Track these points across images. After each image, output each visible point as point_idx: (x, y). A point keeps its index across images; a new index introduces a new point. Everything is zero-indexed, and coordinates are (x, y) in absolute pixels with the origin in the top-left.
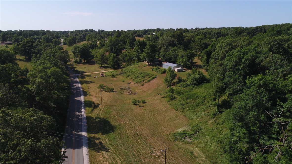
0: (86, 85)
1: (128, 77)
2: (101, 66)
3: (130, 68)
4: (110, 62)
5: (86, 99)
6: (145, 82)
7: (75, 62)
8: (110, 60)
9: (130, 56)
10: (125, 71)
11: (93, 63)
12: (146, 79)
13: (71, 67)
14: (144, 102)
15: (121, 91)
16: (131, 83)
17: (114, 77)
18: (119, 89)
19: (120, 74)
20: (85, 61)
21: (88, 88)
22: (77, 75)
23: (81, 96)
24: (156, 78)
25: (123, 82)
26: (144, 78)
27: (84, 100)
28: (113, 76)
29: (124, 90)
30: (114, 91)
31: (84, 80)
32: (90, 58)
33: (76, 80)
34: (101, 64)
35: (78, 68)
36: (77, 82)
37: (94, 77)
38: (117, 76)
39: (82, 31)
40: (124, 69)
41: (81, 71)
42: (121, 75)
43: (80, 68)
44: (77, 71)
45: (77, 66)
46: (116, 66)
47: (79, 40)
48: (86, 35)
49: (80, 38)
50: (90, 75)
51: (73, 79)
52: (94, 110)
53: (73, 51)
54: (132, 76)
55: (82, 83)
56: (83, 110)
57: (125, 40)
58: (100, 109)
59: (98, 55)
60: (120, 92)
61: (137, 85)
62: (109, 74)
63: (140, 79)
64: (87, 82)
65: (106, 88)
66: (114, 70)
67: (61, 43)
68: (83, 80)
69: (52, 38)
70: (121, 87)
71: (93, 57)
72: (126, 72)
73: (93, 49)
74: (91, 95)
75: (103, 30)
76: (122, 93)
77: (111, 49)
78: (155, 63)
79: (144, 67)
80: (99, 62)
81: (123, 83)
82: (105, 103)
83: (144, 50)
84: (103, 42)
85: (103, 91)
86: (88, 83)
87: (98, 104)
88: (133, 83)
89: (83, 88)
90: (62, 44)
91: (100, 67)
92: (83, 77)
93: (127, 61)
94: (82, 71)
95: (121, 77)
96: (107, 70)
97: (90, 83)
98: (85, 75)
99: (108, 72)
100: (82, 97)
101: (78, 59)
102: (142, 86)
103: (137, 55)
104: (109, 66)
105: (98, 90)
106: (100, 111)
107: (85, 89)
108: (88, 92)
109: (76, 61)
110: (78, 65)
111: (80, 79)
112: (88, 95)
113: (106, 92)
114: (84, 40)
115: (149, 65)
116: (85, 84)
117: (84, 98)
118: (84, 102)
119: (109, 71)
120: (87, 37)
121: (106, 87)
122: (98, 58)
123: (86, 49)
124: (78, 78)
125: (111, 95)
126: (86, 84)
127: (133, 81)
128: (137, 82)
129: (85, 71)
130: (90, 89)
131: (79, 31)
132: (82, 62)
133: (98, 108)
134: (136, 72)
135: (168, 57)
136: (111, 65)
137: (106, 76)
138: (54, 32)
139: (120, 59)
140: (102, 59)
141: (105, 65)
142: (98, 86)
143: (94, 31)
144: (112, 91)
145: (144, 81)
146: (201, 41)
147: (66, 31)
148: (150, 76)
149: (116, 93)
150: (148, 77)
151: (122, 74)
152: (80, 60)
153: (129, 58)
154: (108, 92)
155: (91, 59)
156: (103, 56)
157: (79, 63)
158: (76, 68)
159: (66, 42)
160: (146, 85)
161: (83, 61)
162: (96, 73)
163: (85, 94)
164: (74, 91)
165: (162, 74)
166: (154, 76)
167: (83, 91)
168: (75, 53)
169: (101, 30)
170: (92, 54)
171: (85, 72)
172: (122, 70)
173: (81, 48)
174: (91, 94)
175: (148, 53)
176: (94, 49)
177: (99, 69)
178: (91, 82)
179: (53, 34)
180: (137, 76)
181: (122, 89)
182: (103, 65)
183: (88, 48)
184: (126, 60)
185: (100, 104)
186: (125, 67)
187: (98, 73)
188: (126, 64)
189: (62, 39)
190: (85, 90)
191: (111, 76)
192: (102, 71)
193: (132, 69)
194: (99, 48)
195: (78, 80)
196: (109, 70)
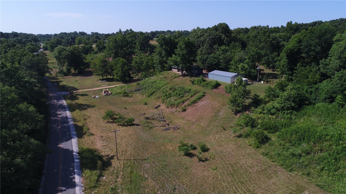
0: (79, 113)
1: (151, 95)
2: (102, 78)
3: (151, 81)
4: (117, 72)
5: (81, 145)
6: (186, 104)
7: (59, 72)
8: (116, 69)
9: (147, 63)
10: (145, 86)
11: (90, 74)
12: (188, 99)
13: (52, 80)
14: (205, 150)
15: (147, 122)
16: (159, 106)
17: (127, 96)
18: (142, 118)
19: (136, 91)
20: (75, 72)
21: (85, 119)
22: (63, 93)
23: (70, 138)
24: (206, 97)
25: (146, 104)
26: (183, 97)
27: (79, 148)
28: (126, 94)
29: (152, 121)
30: (134, 123)
31: (76, 103)
32: (83, 67)
33: (61, 102)
34: (102, 76)
35: (64, 82)
36: (63, 108)
37: (94, 97)
38: (131, 94)
39: (70, 34)
40: (140, 82)
41: (70, 87)
42: (138, 92)
43: (68, 81)
44: (63, 86)
45: (64, 79)
46: (126, 78)
47: (66, 44)
48: (75, 38)
49: (67, 41)
50: (86, 93)
51: (55, 101)
52: (103, 176)
53: (57, 55)
54: (158, 94)
55: (71, 108)
56: (77, 179)
57: (134, 42)
58: (115, 171)
59: (97, 62)
60: (146, 125)
61: (174, 110)
62: (118, 91)
63: (176, 99)
64: (82, 107)
65: (117, 117)
66: (125, 84)
67: (40, 48)
68: (74, 102)
69: (27, 41)
70: (144, 114)
71: (88, 65)
72: (145, 88)
73: (87, 54)
74: (92, 134)
75: (98, 33)
76: (151, 128)
77: (116, 52)
78: (193, 71)
79: (175, 78)
80: (100, 73)
81: (146, 107)
82: (122, 154)
83: (175, 50)
84: (101, 44)
85: (114, 124)
86: (84, 109)
87: (108, 155)
88: (163, 107)
89: (74, 120)
90: (42, 49)
91: (100, 80)
92: (73, 97)
93: (144, 70)
94: (72, 87)
95: (138, 96)
96: (113, 85)
97: (86, 109)
98: (76, 93)
99: (115, 87)
100: (73, 139)
101: (65, 69)
102: (183, 111)
103: (160, 61)
104: (115, 77)
105: (103, 123)
106: (118, 177)
107: (80, 121)
108: (85, 127)
109: (61, 72)
110: (65, 77)
111: (69, 101)
112: (85, 134)
113: (120, 125)
114: (73, 43)
115: (184, 75)
116: (78, 111)
117: (79, 144)
118: (78, 153)
119: (117, 86)
120: (77, 41)
121: (117, 115)
122: (97, 67)
123: (77, 53)
124: (66, 100)
125: (130, 133)
126: (81, 110)
127: (163, 102)
128: (172, 105)
129: (76, 86)
130: (88, 120)
131: (65, 33)
132: (71, 73)
133: (111, 169)
134: (163, 86)
135: (214, 61)
136: (119, 76)
137: (113, 94)
138: (32, 35)
139: (133, 66)
140: (103, 67)
141: (109, 77)
142: (103, 113)
143: (86, 34)
144: (130, 123)
145: (183, 102)
146: (269, 34)
147: (48, 35)
148: (193, 93)
149: (140, 127)
150: (190, 95)
151: (139, 90)
152: (69, 70)
153: (147, 65)
154: (124, 125)
155: (86, 69)
156: (104, 62)
157: (66, 75)
158: (61, 81)
159: (47, 46)
160: (189, 110)
161: (73, 71)
162: (95, 91)
163: (80, 132)
164: (58, 126)
165: (212, 89)
166: (201, 94)
167: (76, 126)
168: (60, 58)
169: (94, 32)
170: (86, 61)
171: (76, 89)
172: (139, 84)
173: (69, 52)
174: (91, 131)
175: (183, 55)
176: (89, 54)
177: (99, 84)
178: (89, 106)
179: (29, 37)
180: (169, 94)
181: (147, 118)
182: (105, 77)
183: (80, 52)
184: (142, 68)
185: (112, 157)
186: (142, 79)
187: (99, 90)
188: (143, 74)
189: (42, 44)
190: (80, 124)
191: (121, 95)
192: (106, 86)
193: (155, 82)
194: (96, 53)
195: (64, 102)
196: (117, 84)
